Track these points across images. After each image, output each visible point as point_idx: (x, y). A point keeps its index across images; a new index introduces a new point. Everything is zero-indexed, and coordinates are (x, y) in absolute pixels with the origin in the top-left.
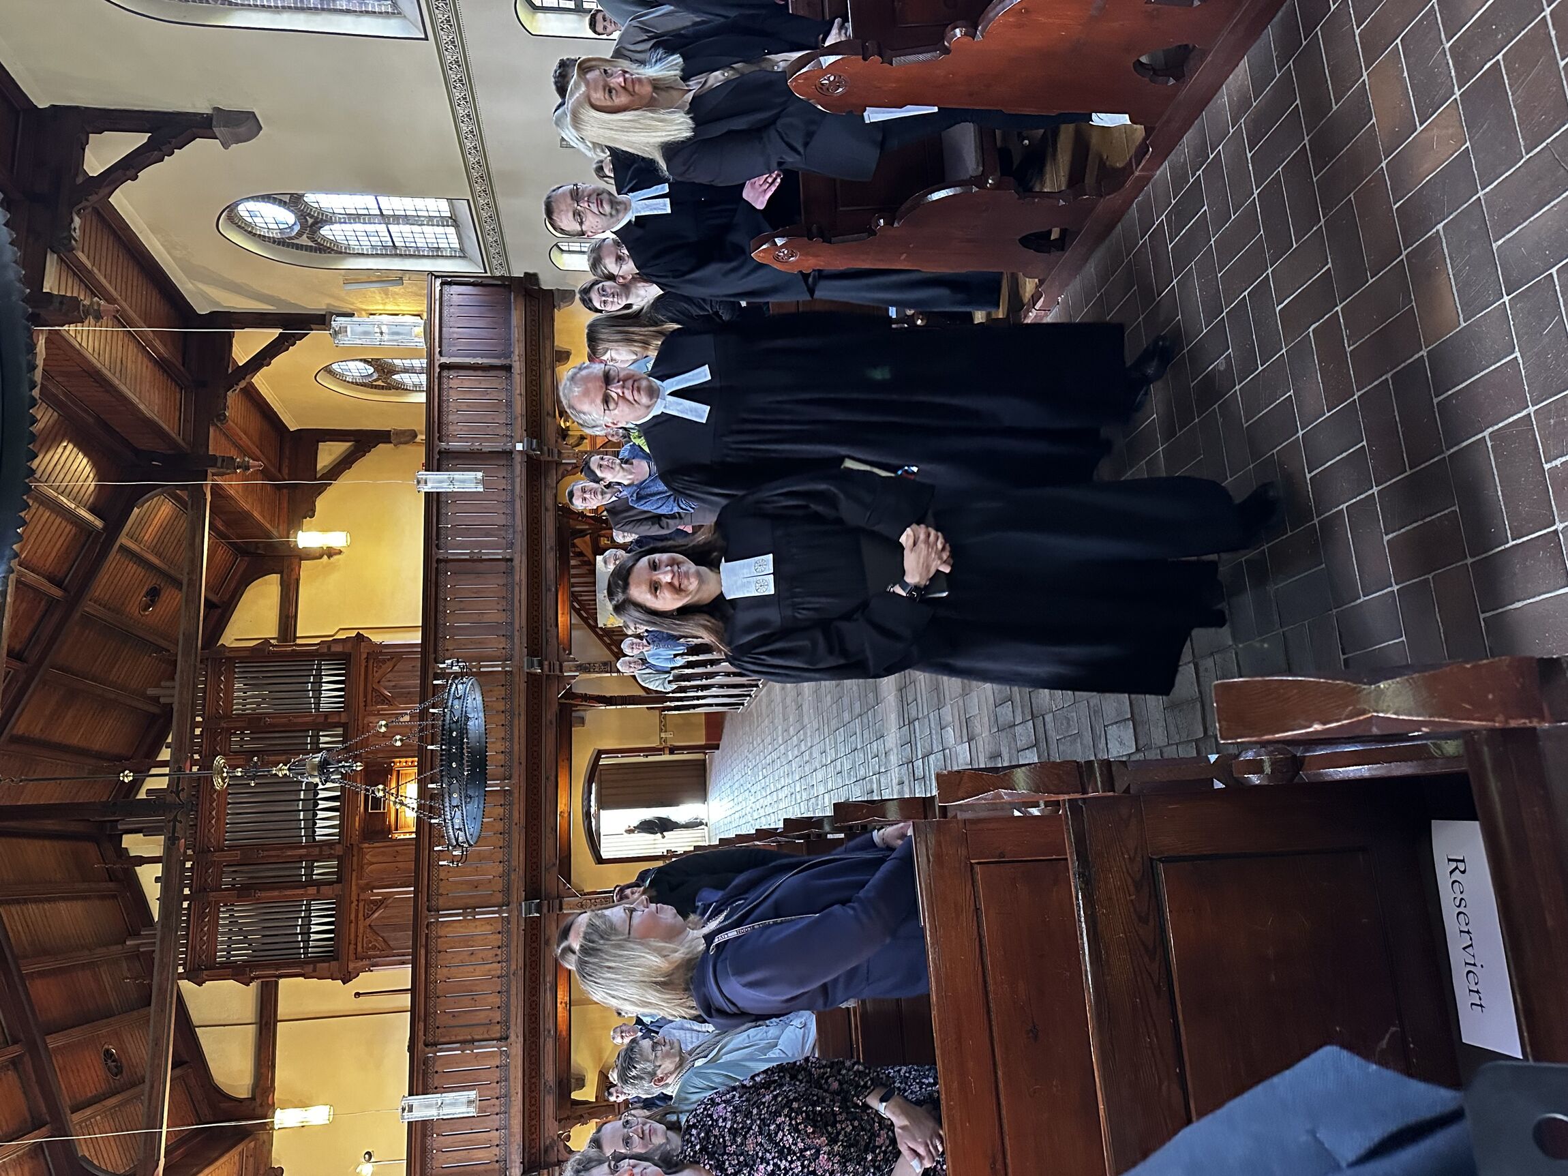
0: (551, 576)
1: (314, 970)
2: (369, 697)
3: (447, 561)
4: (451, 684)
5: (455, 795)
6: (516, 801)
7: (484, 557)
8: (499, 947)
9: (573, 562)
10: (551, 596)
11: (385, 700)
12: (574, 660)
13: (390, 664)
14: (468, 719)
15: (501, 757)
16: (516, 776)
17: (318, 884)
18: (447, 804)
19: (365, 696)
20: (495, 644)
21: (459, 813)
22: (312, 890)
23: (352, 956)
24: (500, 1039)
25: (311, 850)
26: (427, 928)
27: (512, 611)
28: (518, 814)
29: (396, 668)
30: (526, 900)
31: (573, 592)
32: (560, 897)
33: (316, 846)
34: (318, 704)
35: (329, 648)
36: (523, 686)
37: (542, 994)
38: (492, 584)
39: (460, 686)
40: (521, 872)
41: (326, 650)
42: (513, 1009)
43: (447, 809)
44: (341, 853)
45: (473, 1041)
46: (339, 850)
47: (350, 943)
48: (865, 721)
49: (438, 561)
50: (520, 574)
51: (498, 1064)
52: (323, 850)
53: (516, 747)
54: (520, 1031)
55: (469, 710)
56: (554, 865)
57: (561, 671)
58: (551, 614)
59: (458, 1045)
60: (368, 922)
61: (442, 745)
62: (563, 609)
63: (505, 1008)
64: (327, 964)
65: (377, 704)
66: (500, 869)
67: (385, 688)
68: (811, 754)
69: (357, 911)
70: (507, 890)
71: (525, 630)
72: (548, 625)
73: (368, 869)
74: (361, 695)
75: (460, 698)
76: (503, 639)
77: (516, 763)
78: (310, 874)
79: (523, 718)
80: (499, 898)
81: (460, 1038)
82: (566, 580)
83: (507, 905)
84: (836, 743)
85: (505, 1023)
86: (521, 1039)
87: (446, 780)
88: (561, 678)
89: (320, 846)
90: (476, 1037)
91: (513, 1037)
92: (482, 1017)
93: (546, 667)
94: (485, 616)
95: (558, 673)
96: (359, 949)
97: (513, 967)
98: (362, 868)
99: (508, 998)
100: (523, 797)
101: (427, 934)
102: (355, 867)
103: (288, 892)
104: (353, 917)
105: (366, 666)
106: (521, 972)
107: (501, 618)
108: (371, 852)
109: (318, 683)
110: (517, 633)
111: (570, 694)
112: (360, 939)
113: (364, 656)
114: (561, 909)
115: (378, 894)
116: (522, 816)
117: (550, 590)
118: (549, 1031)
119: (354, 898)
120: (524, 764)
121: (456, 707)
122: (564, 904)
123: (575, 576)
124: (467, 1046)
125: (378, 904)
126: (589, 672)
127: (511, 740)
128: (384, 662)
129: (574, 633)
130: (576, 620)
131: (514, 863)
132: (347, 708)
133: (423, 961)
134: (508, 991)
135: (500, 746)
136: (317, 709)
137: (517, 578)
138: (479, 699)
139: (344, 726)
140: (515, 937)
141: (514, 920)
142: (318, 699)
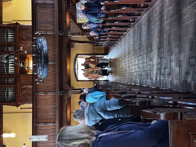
0: (64, 9)
1: (10, 104)
2: (20, 39)
3: (38, 4)
4: (38, 39)
5: (40, 67)
6: (56, 67)
7: (47, 3)
8: (53, 101)
9: (70, 5)
10: (64, 14)
11: (24, 40)
12: (70, 32)
13: (25, 31)
14: (43, 47)
15: (53, 56)
16: (56, 61)
17: (10, 84)
18: (38, 69)
19: (19, 39)
20: (50, 27)
21: (41, 72)
22: (8, 85)
23: (19, 101)
24: (53, 122)
25: (8, 76)
26: (36, 96)
27: (55, 18)
28: (57, 70)
29: (26, 32)
30: (59, 91)
31: (70, 13)
32: (67, 91)
33: (9, 75)
34: (8, 40)
35: (10, 26)
36: (58, 38)
37: (63, 113)
38: (49, 11)
39: (40, 39)
40: (58, 84)
41: (9, 26)
42: (56, 116)
43: (38, 70)
44: (15, 77)
45: (47, 123)
46: (14, 76)
47: (18, 98)
48: (148, 55)
49: (35, 4)
50: (56, 8)
51: (53, 128)
52: (11, 76)
53: (56, 54)
54: (58, 121)
55: (43, 45)
56: (66, 83)
57: (67, 35)
58: (64, 19)
59: (44, 123)
60: (22, 93)
61: (36, 54)
62: (68, 18)
63: (54, 115)
64: (13, 103)
65: (22, 40)
66: (53, 83)
67: (24, 37)
68: (131, 61)
69: (19, 91)
70: (55, 88)
71: (58, 23)
72: (64, 22)
73: (22, 81)
74: (18, 38)
75: (40, 42)
76: (52, 26)
77: (56, 58)
78: (8, 81)
79: (58, 46)
80: (53, 90)
81: (44, 122)
82: (69, 9)
83: (55, 92)
84: (138, 59)
85: (55, 119)
86: (58, 123)
87: (37, 64)
88: (67, 37)
89: (10, 75)
90: (48, 122)
91: (56, 122)
92: (49, 117)
93: (63, 34)
94: (48, 19)
95: (66, 35)
96: (20, 99)
97: (57, 106)
98: (20, 81)
99: (55, 113)
100: (58, 66)
101: (36, 98)
102: (19, 80)
103: (3, 86)
104: (18, 92)
105: (19, 31)
106: (58, 108)
107: (52, 20)
108: (22, 77)
109: (7, 35)
110: (56, 24)
111: (70, 40)
112: (20, 97)
113: (18, 28)
114: (68, 93)
115: (24, 87)
116: (58, 71)
117: (64, 13)
118: (65, 121)
119: (19, 88)
120: (58, 58)
121: (40, 45)
122: (69, 92)
123: (71, 8)
124: (46, 124)
125: (24, 89)
126: (74, 35)
127: (55, 52)
128: (23, 30)
129: (71, 24)
130: (71, 20)
131: (56, 82)
132: (15, 41)
133: (35, 104)
134: (55, 112)
135: (52, 53)
136: (8, 41)
137: (56, 9)
138: (46, 42)
139: (14, 46)
140: (57, 99)
141: (56, 95)
142: (7, 38)
